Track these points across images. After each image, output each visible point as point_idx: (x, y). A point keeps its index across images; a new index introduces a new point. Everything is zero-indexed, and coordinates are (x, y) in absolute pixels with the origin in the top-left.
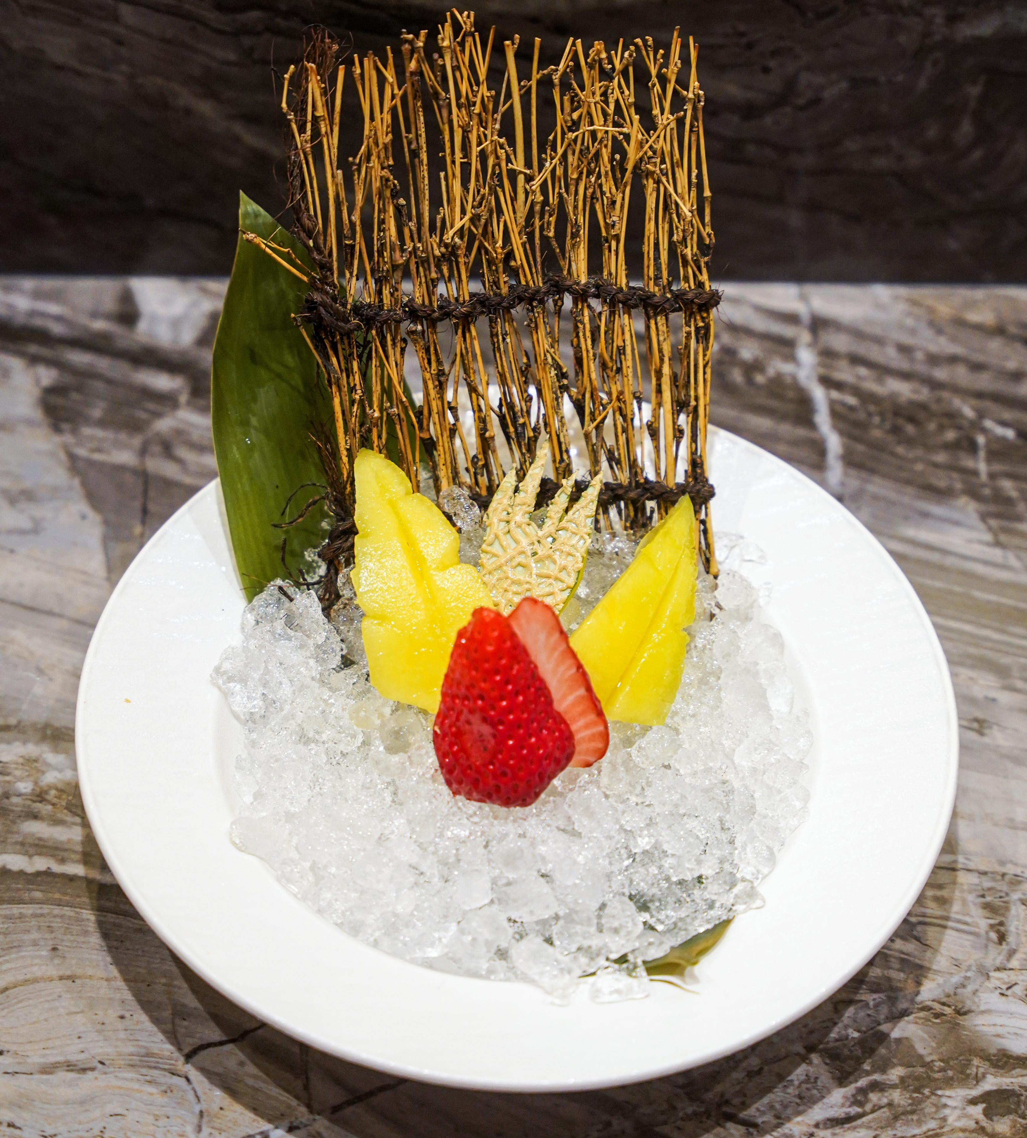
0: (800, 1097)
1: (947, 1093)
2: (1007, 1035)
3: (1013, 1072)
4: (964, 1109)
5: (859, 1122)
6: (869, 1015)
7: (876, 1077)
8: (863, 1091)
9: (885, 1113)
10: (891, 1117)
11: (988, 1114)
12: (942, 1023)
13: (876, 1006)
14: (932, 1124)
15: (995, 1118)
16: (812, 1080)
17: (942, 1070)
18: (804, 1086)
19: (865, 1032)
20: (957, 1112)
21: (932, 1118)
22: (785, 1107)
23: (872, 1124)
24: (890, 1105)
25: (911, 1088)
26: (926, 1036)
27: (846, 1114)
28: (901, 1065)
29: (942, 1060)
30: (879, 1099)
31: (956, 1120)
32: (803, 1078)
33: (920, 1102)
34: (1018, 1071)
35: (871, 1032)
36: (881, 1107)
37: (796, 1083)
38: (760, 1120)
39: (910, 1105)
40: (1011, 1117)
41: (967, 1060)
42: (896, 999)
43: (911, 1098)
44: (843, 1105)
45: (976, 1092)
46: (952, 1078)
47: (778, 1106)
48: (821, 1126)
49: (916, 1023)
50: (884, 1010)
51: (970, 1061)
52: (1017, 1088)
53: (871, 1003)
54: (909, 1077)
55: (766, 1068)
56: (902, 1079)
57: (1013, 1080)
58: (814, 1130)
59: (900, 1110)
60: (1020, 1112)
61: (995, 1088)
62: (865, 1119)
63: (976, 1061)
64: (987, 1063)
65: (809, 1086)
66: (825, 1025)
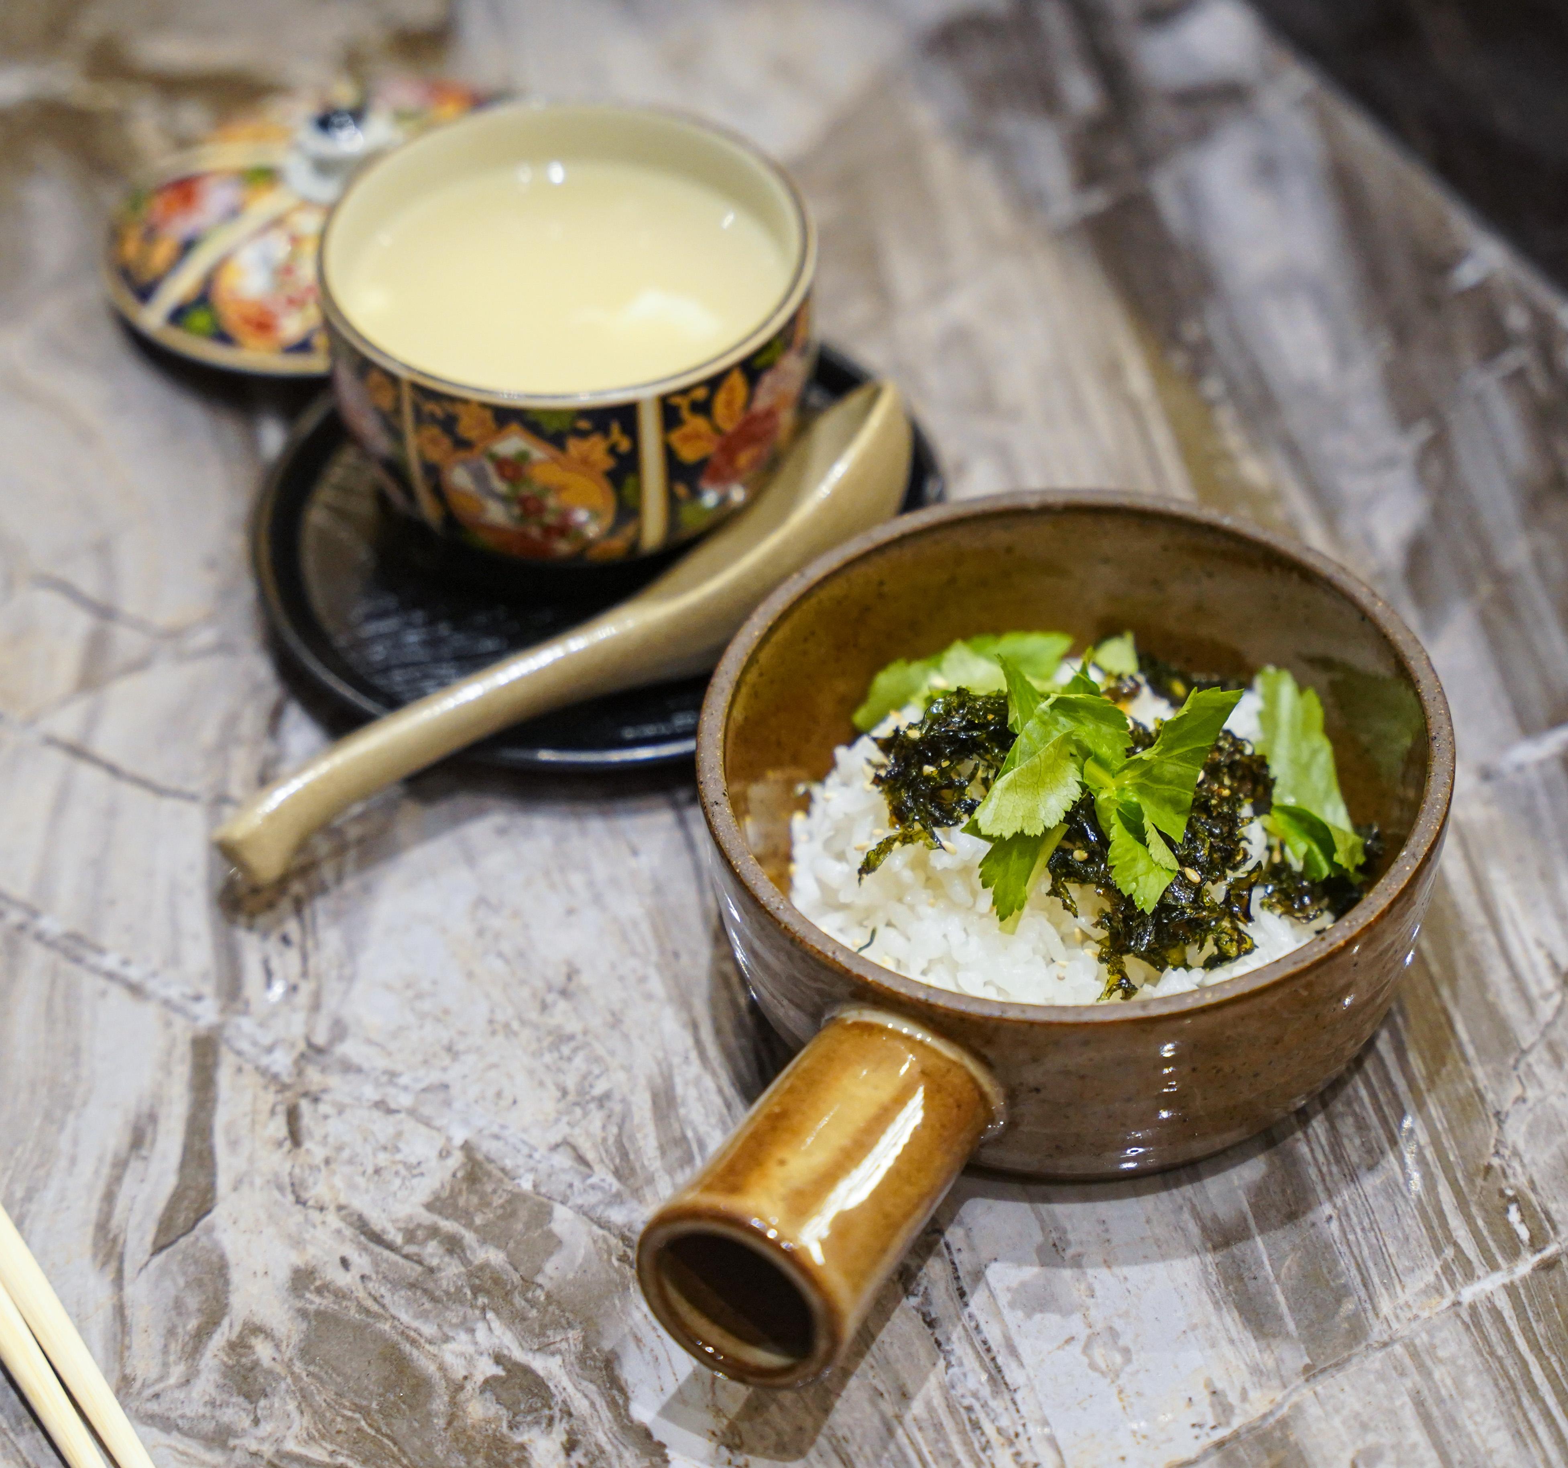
0: (377, 1171)
1: (496, 1324)
2: (646, 1350)
3: (585, 1383)
4: (481, 1354)
5: (378, 1249)
6: (571, 1186)
7: (469, 1237)
8: (434, 1232)
9: (414, 1271)
10: (411, 1280)
11: (489, 1384)
12: (617, 1271)
13: (593, 1187)
14: (429, 1330)
15: (488, 1395)
16: (415, 1172)
17: (532, 1303)
18: (400, 1168)
19: (538, 1194)
20: (470, 1349)
21: (440, 1326)
22: (351, 1162)
23: (384, 1265)
24: (431, 1270)
25: (477, 1282)
26: (580, 1260)
27: (383, 1231)
28: (509, 1255)
29: (548, 1296)
30: (432, 1255)
31: (453, 1352)
32: (413, 1160)
33: (461, 1302)
34: (591, 1388)
35: (545, 1200)
36: (420, 1262)
37: (399, 1157)
38: (308, 1144)
39: (447, 1293)
40: (503, 1412)
41: (568, 1323)
42: (622, 1202)
43: (459, 1289)
44: (394, 1221)
45: (518, 1355)
46: (524, 1319)
47: (346, 1154)
48: (343, 1212)
49: (595, 1242)
50: (593, 1198)
51: (570, 1325)
52: (559, 1399)
53: (593, 1180)
54: (493, 1270)
55: (402, 1116)
56: (484, 1266)
57: (570, 1389)
58: (332, 1208)
59: (430, 1285)
60: (518, 1418)
61: (541, 1373)
62: (386, 1253)
63: (574, 1334)
64: (581, 1347)
65: (403, 1172)
66: (520, 1146)
